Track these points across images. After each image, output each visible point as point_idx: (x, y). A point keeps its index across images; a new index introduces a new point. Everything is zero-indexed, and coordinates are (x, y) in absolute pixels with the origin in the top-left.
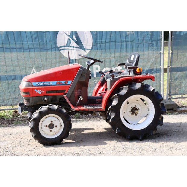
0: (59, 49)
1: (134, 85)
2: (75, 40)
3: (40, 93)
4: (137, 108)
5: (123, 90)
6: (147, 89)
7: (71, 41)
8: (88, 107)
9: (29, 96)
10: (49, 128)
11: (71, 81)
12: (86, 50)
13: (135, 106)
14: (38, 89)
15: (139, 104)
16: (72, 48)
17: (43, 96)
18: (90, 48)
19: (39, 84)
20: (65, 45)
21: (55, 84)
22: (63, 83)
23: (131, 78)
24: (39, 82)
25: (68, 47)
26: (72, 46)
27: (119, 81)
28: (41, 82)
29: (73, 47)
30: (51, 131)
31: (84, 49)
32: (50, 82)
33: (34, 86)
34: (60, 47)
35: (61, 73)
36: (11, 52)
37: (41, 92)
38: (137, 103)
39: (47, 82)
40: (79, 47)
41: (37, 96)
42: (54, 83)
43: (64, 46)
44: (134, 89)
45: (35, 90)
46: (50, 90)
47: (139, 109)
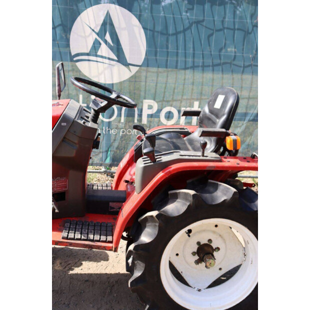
0: (75, 59)
1: (211, 189)
2: (109, 43)
4: (214, 245)
5: (178, 200)
6: (248, 204)
7: (101, 44)
12: (131, 67)
15: (220, 235)
23: (205, 167)
25: (93, 56)
27: (170, 172)
31: (127, 65)
34: (78, 55)
38: (214, 232)
40: (116, 58)
44: (210, 202)
47: (218, 249)
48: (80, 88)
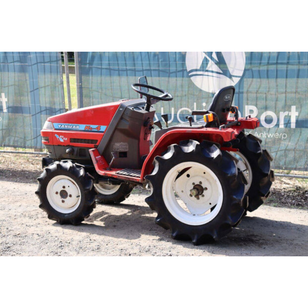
0: (190, 74)
1: (190, 144)
2: (216, 60)
3: (63, 141)
4: (203, 186)
5: (171, 151)
7: (209, 61)
9: (48, 144)
10: (60, 197)
11: (105, 127)
12: (233, 78)
13: (201, 183)
14: (59, 134)
16: (210, 74)
17: (66, 146)
18: (241, 74)
19: (62, 127)
20: (199, 68)
21: (83, 129)
22: (94, 129)
24: (62, 124)
25: (203, 71)
26: (210, 69)
28: (65, 124)
29: (212, 72)
30: (63, 202)
31: (230, 77)
32: (76, 125)
34: (191, 71)
35: (93, 112)
36: (119, 75)
37: (64, 139)
38: (203, 177)
39: (73, 125)
40: (221, 72)
41: (58, 145)
42: (82, 127)
43: (196, 70)
45: (56, 135)
46: (76, 137)
47: (206, 189)
48: (134, 90)
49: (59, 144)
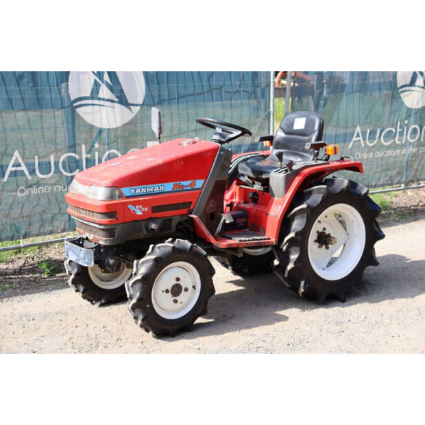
0: (75, 105)
1: (329, 183)
2: (108, 83)
4: (327, 232)
5: (313, 195)
7: (100, 85)
8: (243, 239)
9: (117, 222)
10: (171, 296)
11: (202, 181)
12: (132, 107)
13: (324, 229)
14: (134, 204)
15: (329, 224)
17: (146, 220)
18: (141, 102)
19: (137, 192)
20: (88, 95)
21: (171, 190)
22: (187, 186)
24: (136, 187)
25: (94, 99)
26: (103, 97)
28: (140, 187)
30: (176, 301)
31: (128, 105)
32: (159, 185)
33: (127, 197)
34: (77, 100)
35: (182, 162)
37: (143, 209)
38: (326, 222)
39: (154, 185)
40: (116, 99)
41: (134, 221)
42: (168, 187)
43: (85, 98)
45: (130, 206)
46: (162, 203)
47: (330, 234)
49: (135, 219)
